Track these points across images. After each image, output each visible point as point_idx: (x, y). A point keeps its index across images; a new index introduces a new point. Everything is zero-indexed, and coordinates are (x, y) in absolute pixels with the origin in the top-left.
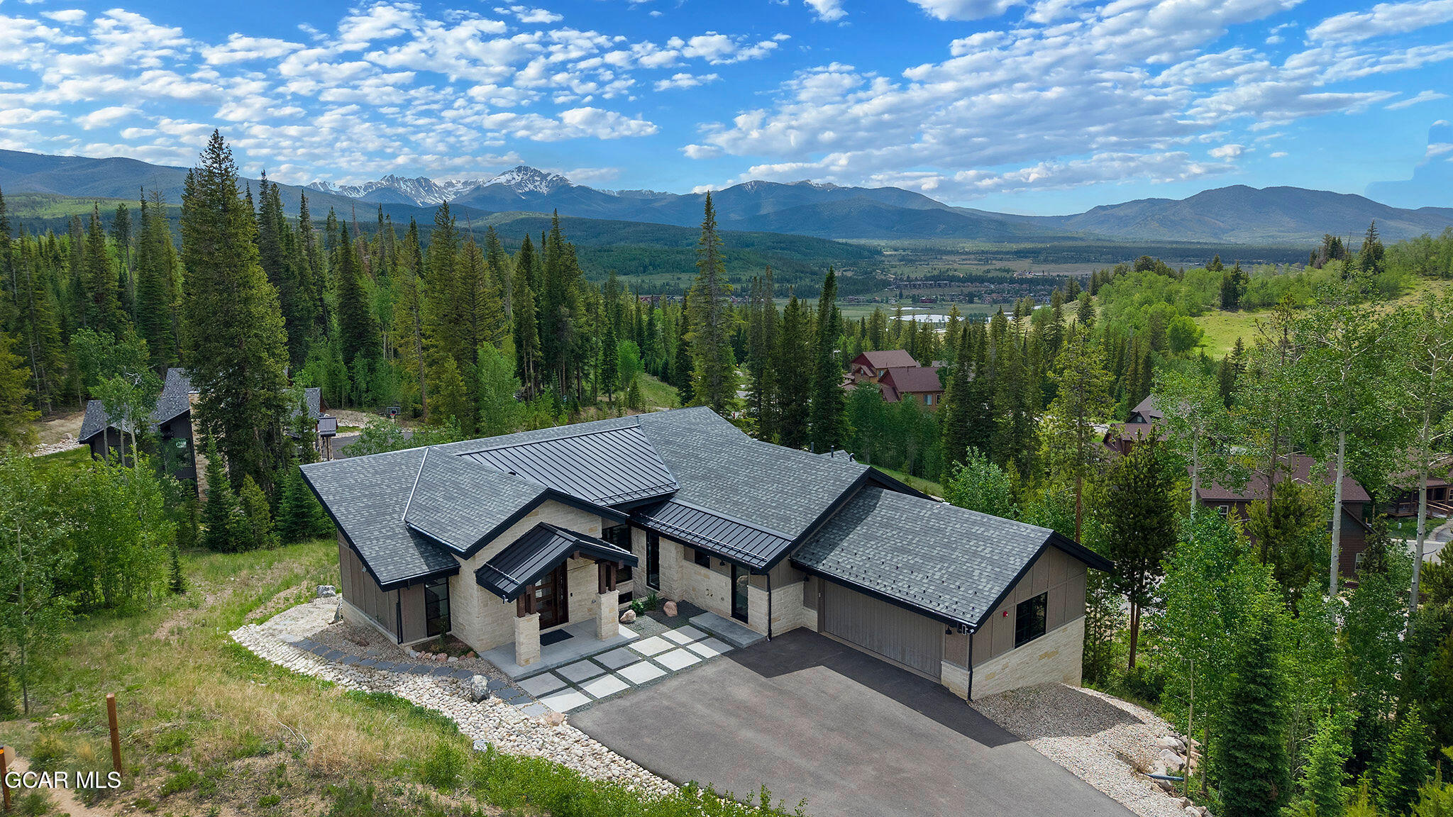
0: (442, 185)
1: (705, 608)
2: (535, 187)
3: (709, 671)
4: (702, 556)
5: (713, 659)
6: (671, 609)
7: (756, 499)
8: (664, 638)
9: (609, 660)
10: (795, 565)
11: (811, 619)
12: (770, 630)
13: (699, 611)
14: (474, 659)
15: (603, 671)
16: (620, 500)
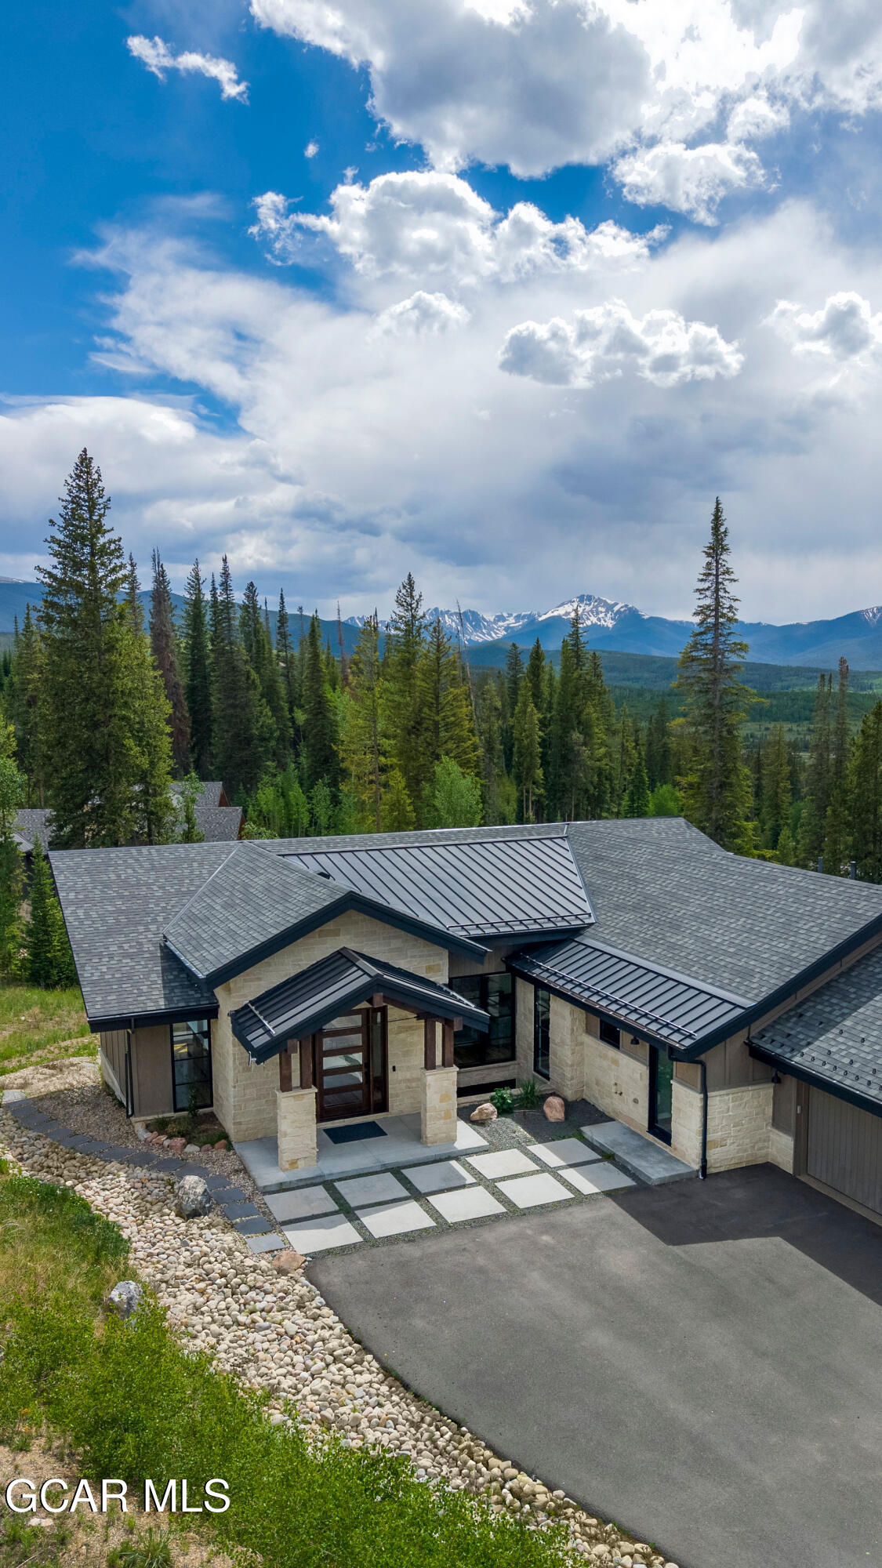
0: (492, 619)
1: (612, 1115)
2: (599, 620)
3: (580, 1216)
4: (610, 1031)
5: (591, 1197)
6: (554, 1109)
7: (706, 941)
8: (527, 1153)
9: (419, 1178)
10: (756, 1053)
11: (781, 1149)
12: (704, 1160)
13: (600, 1117)
14: (223, 1152)
15: (406, 1193)
16: (490, 931)
